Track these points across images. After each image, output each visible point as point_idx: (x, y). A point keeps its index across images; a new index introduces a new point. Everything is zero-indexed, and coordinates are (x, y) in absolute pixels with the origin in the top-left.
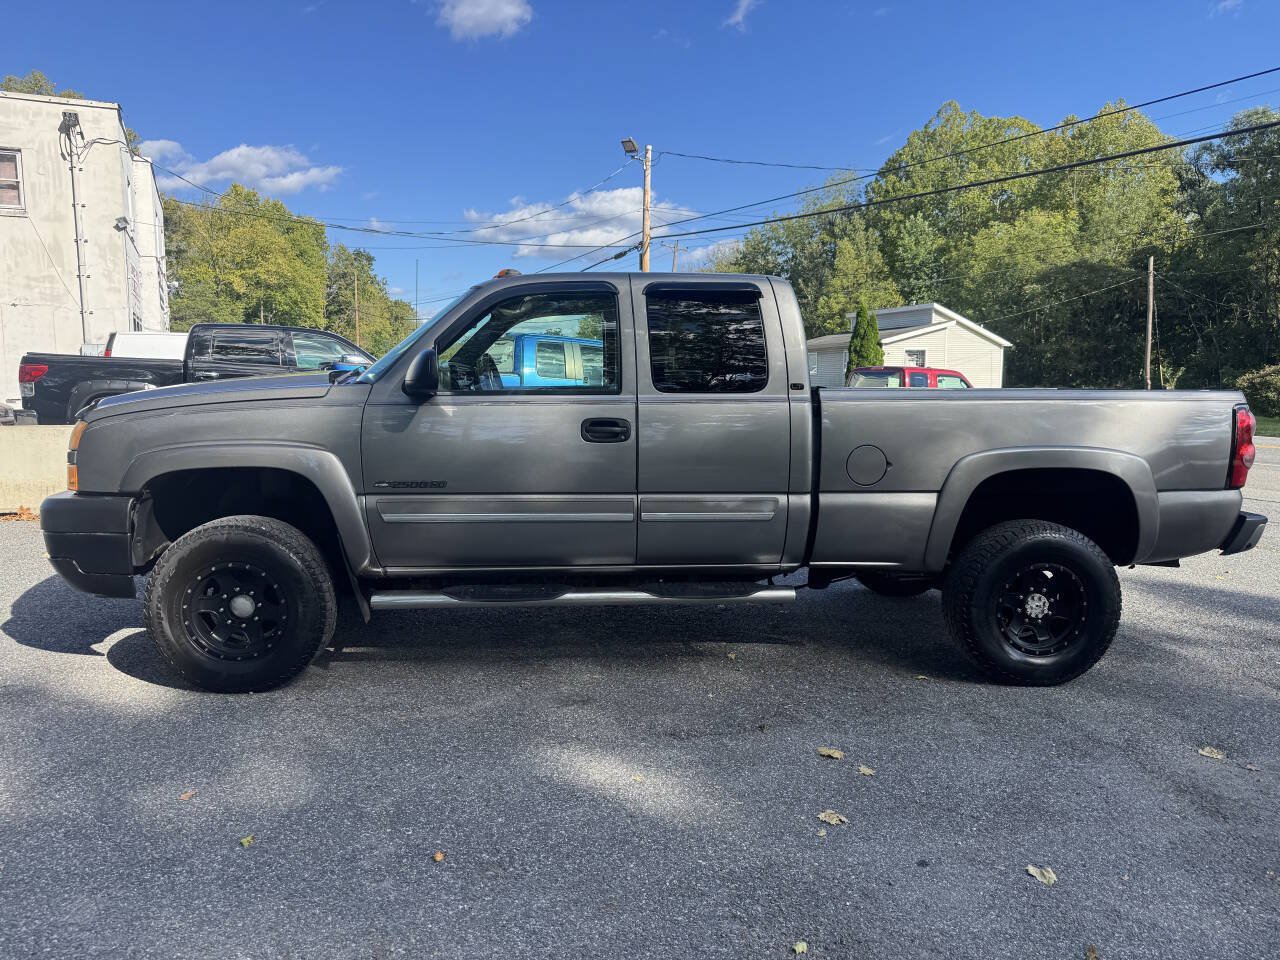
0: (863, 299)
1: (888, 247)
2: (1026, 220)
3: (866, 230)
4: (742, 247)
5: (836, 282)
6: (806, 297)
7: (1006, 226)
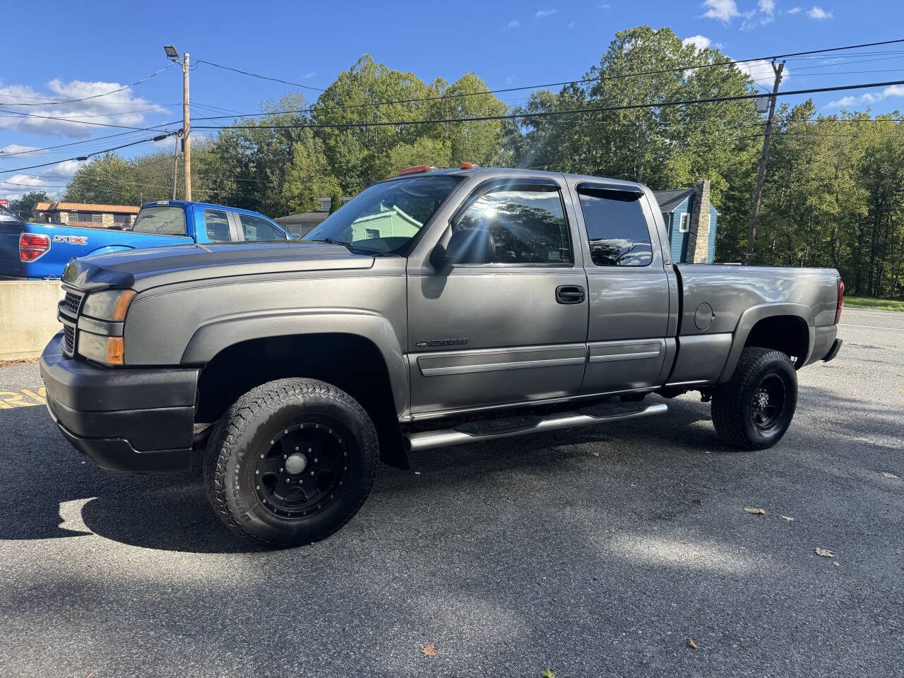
0: (315, 187)
1: (330, 152)
2: (420, 144)
3: (314, 138)
4: (216, 140)
5: (295, 173)
6: (272, 183)
7: (409, 146)
